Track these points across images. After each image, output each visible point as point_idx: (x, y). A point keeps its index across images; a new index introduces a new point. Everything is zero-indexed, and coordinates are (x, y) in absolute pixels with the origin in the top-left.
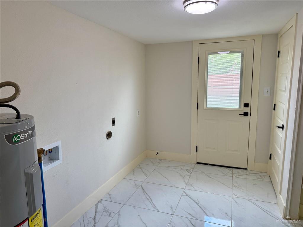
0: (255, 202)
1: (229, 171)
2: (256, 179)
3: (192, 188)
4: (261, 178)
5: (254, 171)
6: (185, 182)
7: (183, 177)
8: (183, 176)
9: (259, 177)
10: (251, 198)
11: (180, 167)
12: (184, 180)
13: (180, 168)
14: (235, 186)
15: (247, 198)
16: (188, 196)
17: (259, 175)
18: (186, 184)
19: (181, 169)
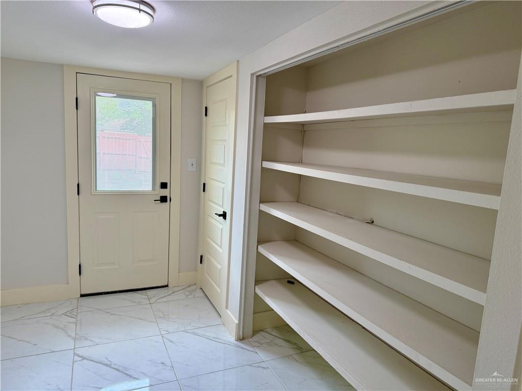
0: (195, 331)
1: (141, 295)
2: (185, 297)
3: (88, 343)
4: (191, 295)
5: (178, 286)
6: (69, 336)
7: (62, 328)
8: (62, 326)
9: (187, 293)
10: (188, 328)
11: (49, 312)
12: (67, 334)
13: (49, 314)
14: (160, 317)
15: (183, 329)
16: (85, 358)
17: (188, 291)
18: (75, 339)
19: (53, 315)
